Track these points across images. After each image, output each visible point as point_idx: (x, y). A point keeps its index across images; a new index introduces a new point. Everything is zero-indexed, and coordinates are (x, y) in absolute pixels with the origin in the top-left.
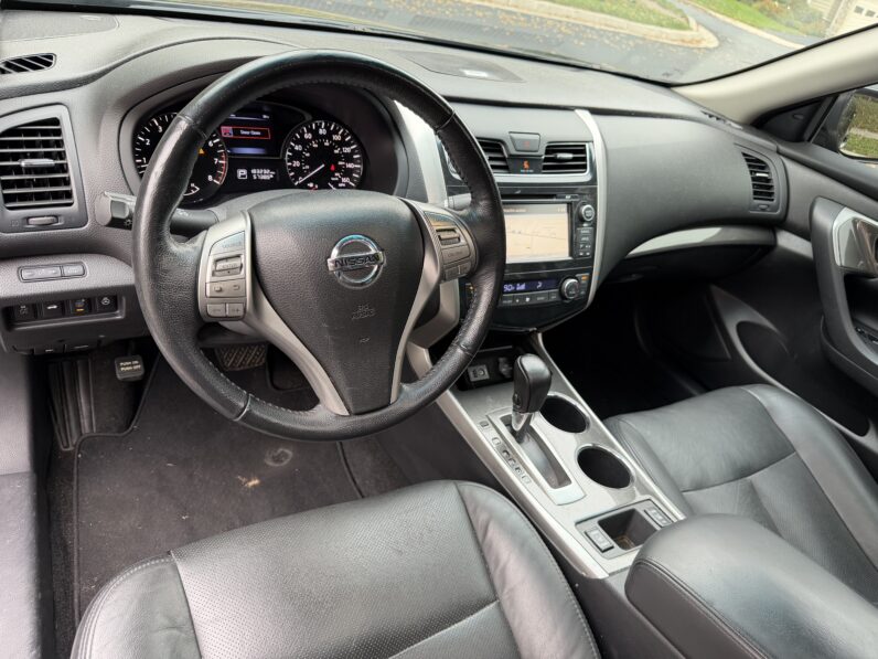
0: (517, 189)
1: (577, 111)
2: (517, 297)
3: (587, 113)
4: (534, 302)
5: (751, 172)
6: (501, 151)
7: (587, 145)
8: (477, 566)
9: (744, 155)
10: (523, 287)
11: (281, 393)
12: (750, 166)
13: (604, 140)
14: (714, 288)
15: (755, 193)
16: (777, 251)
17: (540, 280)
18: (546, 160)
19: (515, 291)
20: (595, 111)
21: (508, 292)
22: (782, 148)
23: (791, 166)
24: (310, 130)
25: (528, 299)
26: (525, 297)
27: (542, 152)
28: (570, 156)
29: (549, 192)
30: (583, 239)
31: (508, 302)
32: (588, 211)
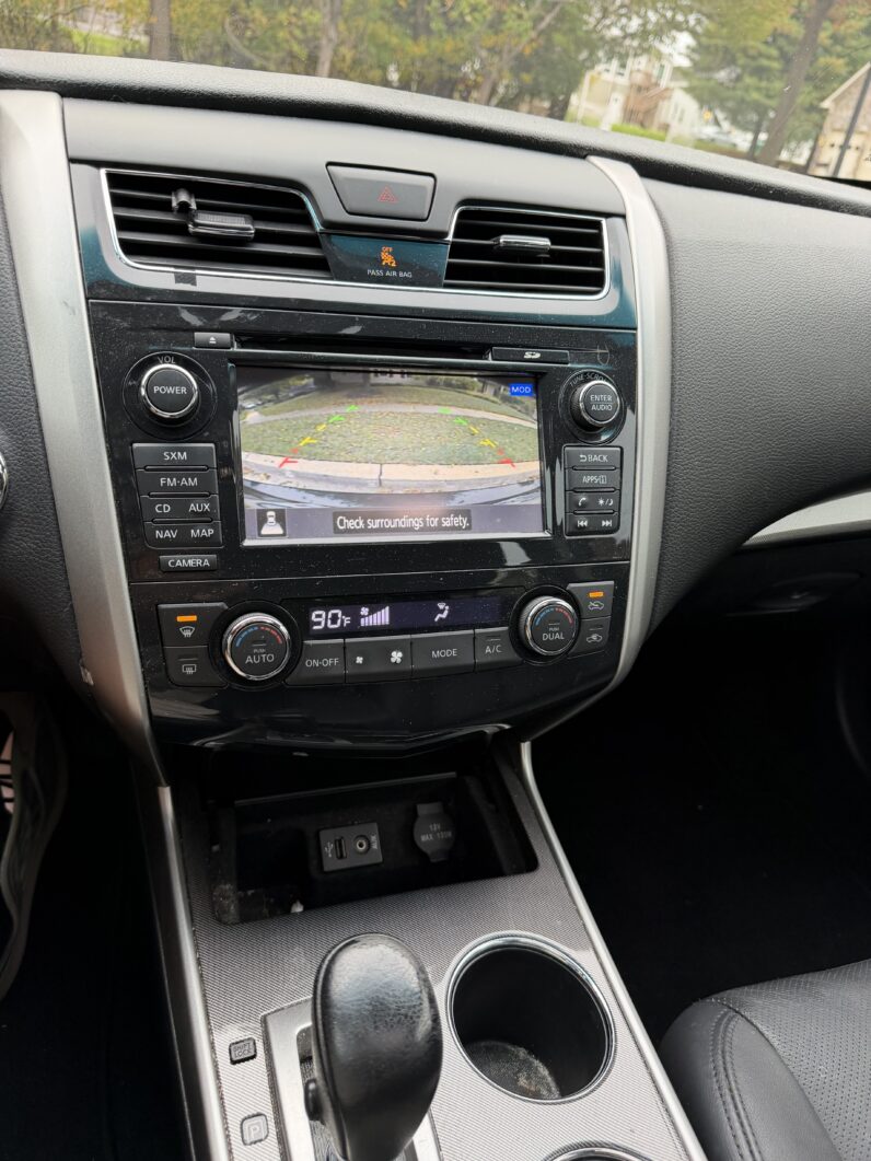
0: (352, 323)
1: (593, 159)
2: (361, 650)
3: (628, 171)
4: (420, 664)
6: (306, 220)
7: (604, 221)
10: (382, 617)
13: (657, 210)
17: (443, 596)
19: (354, 630)
20: (650, 169)
21: (327, 634)
25: (396, 656)
26: (387, 649)
27: (447, 221)
28: (544, 242)
29: (464, 337)
30: (588, 479)
31: (323, 663)
32: (597, 393)
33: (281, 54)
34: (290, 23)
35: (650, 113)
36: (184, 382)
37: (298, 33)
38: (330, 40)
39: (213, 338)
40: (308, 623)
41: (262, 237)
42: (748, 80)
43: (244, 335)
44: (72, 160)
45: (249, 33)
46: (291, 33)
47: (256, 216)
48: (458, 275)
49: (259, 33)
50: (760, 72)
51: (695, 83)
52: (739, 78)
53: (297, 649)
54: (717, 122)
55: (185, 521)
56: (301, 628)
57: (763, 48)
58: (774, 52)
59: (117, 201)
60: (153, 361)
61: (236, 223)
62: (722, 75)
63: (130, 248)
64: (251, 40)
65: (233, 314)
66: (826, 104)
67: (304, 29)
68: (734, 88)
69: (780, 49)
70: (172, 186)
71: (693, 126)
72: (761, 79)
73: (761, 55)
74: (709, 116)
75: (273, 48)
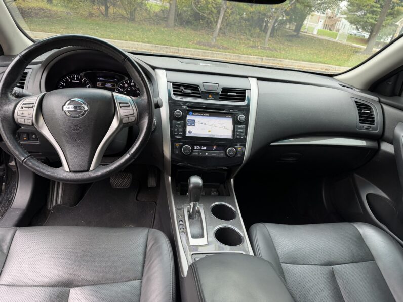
0: (204, 105)
1: (249, 78)
2: (201, 152)
4: (210, 155)
5: (359, 110)
6: (199, 90)
7: (246, 90)
8: (141, 261)
9: (356, 102)
10: (205, 148)
11: (138, 202)
12: (358, 107)
14: (357, 176)
15: (360, 120)
16: (380, 152)
18: (221, 95)
19: (201, 149)
21: (196, 149)
22: (382, 99)
23: (385, 107)
24: (127, 83)
25: (207, 154)
26: (205, 153)
27: (220, 91)
28: (235, 94)
29: (221, 108)
30: (239, 130)
31: (195, 154)
32: (242, 117)
33: (209, 11)
34: (212, 2)
35: (333, 26)
36: (180, 113)
37: (214, 5)
38: (224, 8)
39: (184, 107)
40: (194, 148)
41: (192, 93)
42: (368, 15)
43: (189, 107)
44: (168, 82)
45: (199, 6)
46: (212, 5)
47: (192, 90)
48: (221, 99)
49: (202, 5)
50: (373, 12)
51: (349, 16)
52: (365, 14)
53: (192, 151)
54: (358, 29)
55: (178, 131)
56: (193, 148)
57: (374, 4)
58: (379, 5)
59: (173, 87)
60: (176, 110)
61: (189, 91)
62: (359, 13)
63: (174, 94)
64: (200, 7)
65: (187, 104)
66: (397, 23)
67: (216, 4)
68: (363, 18)
69: (381, 4)
70: (180, 86)
71: (348, 30)
72: (373, 15)
73: (373, 6)
74: (355, 27)
75: (206, 9)
